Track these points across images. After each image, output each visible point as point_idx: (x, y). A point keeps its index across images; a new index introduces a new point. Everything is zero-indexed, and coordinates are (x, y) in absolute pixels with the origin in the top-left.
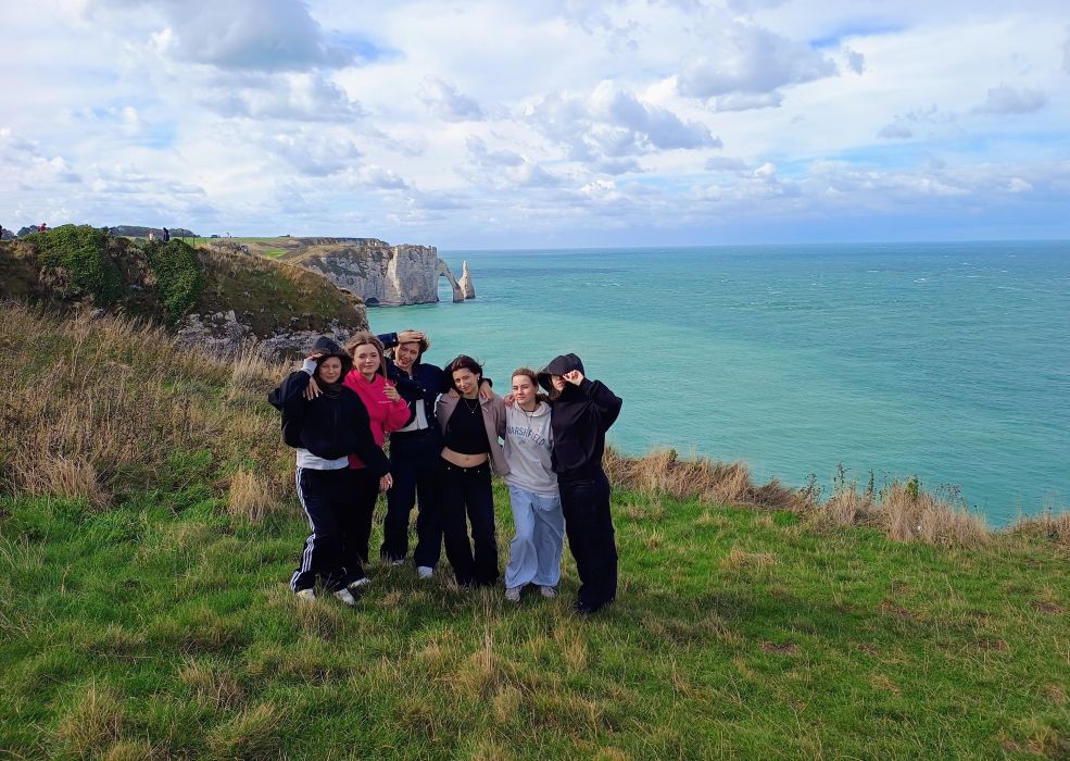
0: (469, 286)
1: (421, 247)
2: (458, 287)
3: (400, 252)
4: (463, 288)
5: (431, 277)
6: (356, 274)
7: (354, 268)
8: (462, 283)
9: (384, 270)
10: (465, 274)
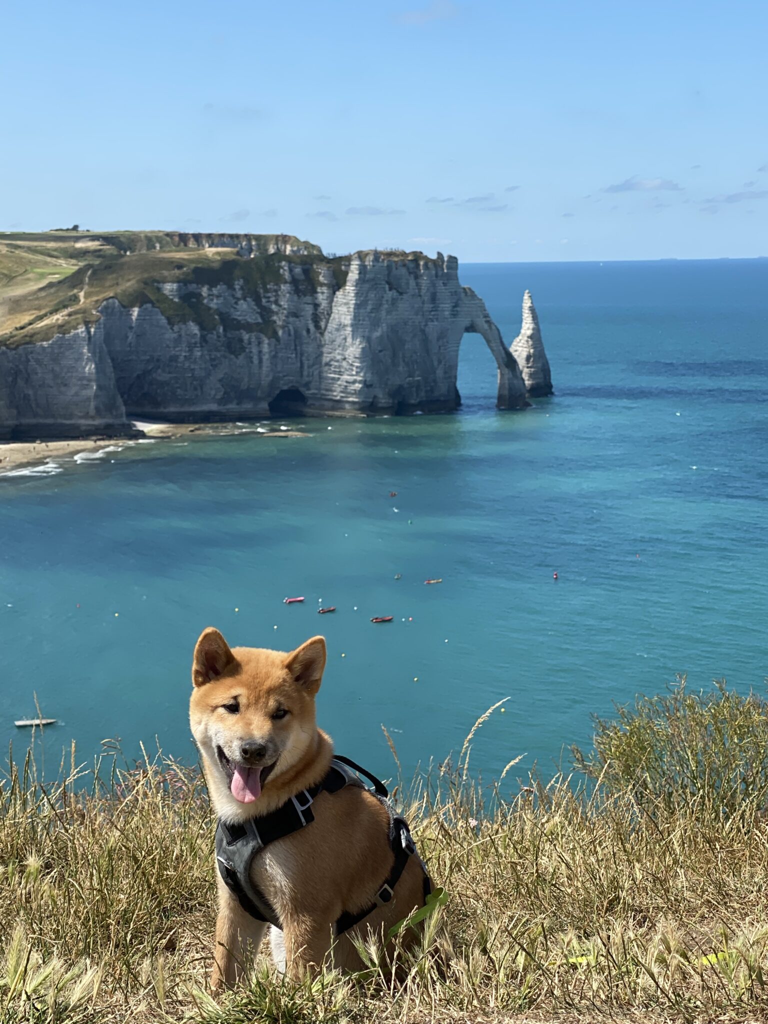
0: (538, 357)
1: (418, 256)
2: (510, 362)
3: (363, 269)
4: (521, 362)
5: (442, 336)
6: (248, 327)
7: (245, 310)
8: (520, 349)
9: (319, 319)
10: (527, 327)
